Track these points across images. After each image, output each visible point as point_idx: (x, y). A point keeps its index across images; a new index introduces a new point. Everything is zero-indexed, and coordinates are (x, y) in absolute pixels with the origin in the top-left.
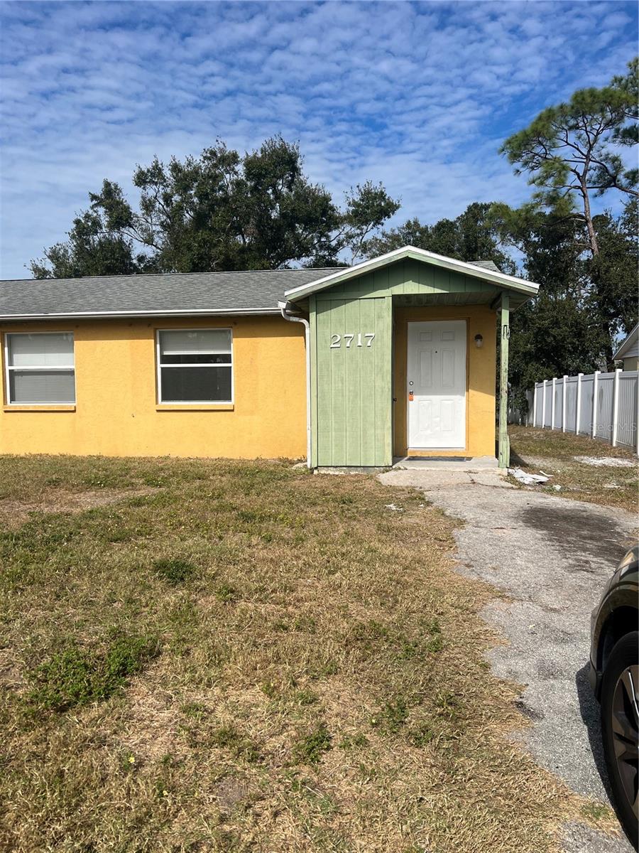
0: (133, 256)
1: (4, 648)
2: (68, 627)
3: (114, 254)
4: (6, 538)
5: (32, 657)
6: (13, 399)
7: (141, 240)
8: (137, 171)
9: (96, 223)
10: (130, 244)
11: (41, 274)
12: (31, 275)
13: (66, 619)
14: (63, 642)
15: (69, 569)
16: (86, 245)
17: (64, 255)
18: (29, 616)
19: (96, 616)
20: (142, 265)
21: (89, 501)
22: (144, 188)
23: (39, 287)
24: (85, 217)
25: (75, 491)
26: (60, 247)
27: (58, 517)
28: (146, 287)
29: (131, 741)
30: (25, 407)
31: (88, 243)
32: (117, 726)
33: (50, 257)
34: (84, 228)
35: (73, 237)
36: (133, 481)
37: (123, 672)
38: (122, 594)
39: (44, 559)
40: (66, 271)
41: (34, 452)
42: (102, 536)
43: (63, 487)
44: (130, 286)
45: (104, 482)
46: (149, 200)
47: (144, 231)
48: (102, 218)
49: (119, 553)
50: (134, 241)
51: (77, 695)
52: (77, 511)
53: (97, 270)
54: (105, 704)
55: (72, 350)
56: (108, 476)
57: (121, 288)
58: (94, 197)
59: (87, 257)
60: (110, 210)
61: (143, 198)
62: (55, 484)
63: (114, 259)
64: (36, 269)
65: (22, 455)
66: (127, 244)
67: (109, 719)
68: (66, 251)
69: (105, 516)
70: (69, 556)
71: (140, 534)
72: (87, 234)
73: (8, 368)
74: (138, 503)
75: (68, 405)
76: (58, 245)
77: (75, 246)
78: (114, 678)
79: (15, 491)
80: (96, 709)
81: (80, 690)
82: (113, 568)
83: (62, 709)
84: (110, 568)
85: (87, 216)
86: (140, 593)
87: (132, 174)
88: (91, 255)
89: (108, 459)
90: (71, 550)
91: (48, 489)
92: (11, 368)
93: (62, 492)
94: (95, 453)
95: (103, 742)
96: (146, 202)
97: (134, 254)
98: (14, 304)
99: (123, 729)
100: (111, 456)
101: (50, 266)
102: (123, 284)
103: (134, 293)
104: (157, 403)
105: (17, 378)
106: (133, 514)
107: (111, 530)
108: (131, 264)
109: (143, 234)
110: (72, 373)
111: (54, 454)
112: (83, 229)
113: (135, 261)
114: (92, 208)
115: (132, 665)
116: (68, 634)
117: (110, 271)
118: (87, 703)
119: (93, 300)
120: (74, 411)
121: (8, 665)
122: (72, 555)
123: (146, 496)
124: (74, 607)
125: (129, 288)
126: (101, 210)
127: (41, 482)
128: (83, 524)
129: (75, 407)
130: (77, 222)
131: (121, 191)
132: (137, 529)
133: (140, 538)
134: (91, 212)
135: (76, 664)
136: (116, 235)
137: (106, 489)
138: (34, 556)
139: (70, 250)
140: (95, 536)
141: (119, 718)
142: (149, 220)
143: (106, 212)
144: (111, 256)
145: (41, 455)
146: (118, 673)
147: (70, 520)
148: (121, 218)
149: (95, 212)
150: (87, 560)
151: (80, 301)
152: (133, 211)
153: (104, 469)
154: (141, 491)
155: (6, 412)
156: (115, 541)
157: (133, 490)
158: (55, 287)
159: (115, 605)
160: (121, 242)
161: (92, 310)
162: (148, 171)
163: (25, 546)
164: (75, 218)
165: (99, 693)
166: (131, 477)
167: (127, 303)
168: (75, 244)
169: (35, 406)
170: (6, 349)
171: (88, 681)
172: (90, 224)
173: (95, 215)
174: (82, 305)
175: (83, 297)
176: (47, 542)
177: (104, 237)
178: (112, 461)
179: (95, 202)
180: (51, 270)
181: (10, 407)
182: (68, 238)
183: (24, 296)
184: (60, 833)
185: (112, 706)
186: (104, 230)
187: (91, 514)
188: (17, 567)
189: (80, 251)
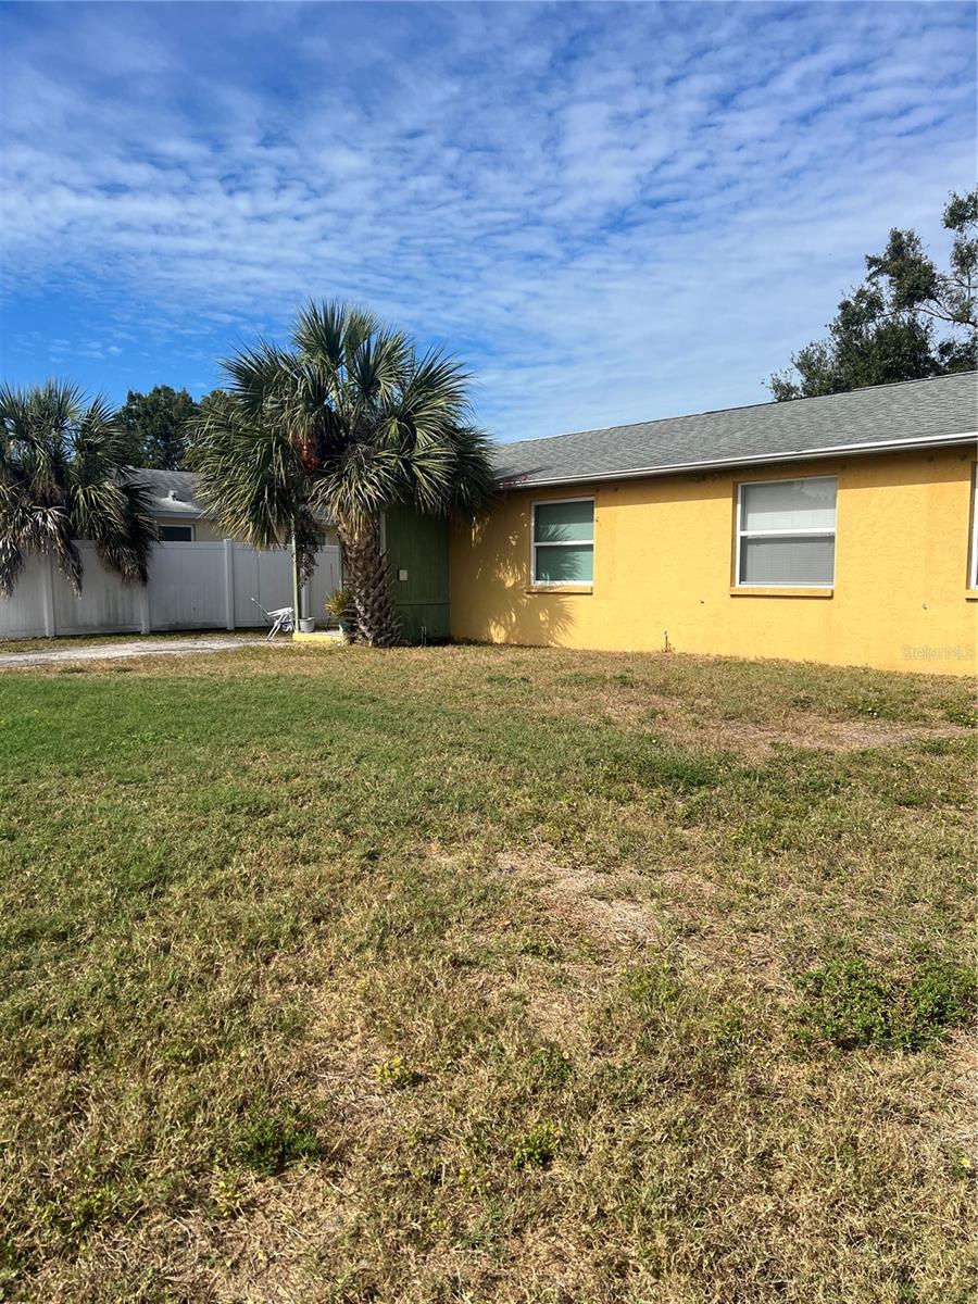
0: (931, 347)
1: (757, 931)
2: (845, 923)
3: (899, 347)
4: (747, 775)
5: (798, 955)
6: (743, 578)
7: (949, 317)
8: (950, 203)
9: (875, 303)
10: (927, 327)
11: (785, 393)
12: (770, 397)
13: (843, 910)
14: (841, 944)
15: (840, 836)
16: (856, 339)
17: (819, 360)
18: (788, 893)
19: (887, 917)
20: (947, 359)
21: (856, 737)
22: (961, 230)
23: (788, 413)
24: (858, 296)
25: (834, 719)
26: (815, 348)
27: (814, 755)
28: (960, 394)
29: (959, 1131)
30: (760, 589)
31: (859, 335)
32: (935, 1099)
33: (798, 366)
34: (855, 314)
35: (836, 330)
36: (926, 711)
37: (939, 1017)
38: (929, 891)
39: (801, 815)
40: (821, 384)
41: (768, 656)
42: (886, 794)
43: (815, 711)
44: (933, 395)
45: (878, 709)
46: (968, 248)
47: (953, 301)
48: (884, 292)
49: (914, 826)
50: (936, 321)
51: (868, 1030)
52: (842, 749)
53: (869, 376)
54: (912, 1059)
55: (833, 505)
56: (884, 701)
57: (916, 400)
58: (873, 262)
59: (855, 357)
60: (899, 276)
61: (957, 246)
62: (804, 704)
63: (899, 355)
64: (778, 387)
65: (752, 659)
66: (923, 327)
67: (921, 1084)
68: (823, 353)
69: (886, 763)
70: (839, 817)
71: (946, 799)
72: (858, 323)
73: (740, 534)
74: (938, 749)
75: (822, 588)
76: (812, 345)
77: (837, 343)
78: (925, 1022)
79: (748, 710)
80: (900, 1063)
81: (874, 1025)
82: (910, 848)
83: (847, 1045)
84: (902, 847)
85: (861, 294)
86: (959, 898)
87: (941, 210)
88: (861, 354)
89: (879, 674)
90: (841, 808)
91: (793, 711)
92: (744, 534)
93: (813, 718)
94: (859, 662)
95: (912, 1118)
96: (961, 252)
97: (933, 345)
98: (752, 440)
99: (944, 1108)
100: (886, 669)
101: (797, 379)
102: (919, 395)
103: (938, 407)
104: (968, 587)
105: (751, 548)
106: (932, 767)
107: (898, 787)
108: (927, 360)
109: (952, 307)
110: (830, 539)
111: (797, 661)
112: (851, 317)
113: (934, 355)
114: (869, 279)
115: (955, 1010)
116: (847, 935)
117: (892, 375)
118: (885, 1048)
119: (871, 425)
120: (831, 598)
121: (764, 957)
122: (843, 817)
123: (950, 739)
124: (852, 896)
125: (930, 400)
126: (884, 280)
127: (783, 700)
128: (853, 772)
129: (832, 591)
130: (845, 306)
131: (918, 243)
132: (939, 792)
133: (946, 806)
134: (867, 286)
135: (863, 982)
136: (905, 316)
137: (881, 721)
138: (788, 807)
139: (829, 352)
140: (875, 792)
141: (938, 1088)
142: (966, 282)
143: (891, 281)
144: (894, 351)
145: (777, 661)
146: (931, 1018)
147: (833, 762)
148: (918, 287)
149: (874, 284)
150: (867, 829)
151: (850, 428)
152: (937, 272)
153: (876, 690)
154: (940, 731)
155: (732, 596)
156: (908, 805)
157: (925, 726)
158: (811, 410)
159: (916, 906)
160: (913, 326)
161: (870, 440)
162: (970, 198)
163: (773, 792)
164: (840, 300)
165: (903, 1039)
166: (922, 706)
167: (927, 424)
168: (838, 340)
169: (775, 589)
170: (739, 506)
171: (884, 1015)
172: (864, 305)
173: (873, 289)
174: (854, 434)
175: (854, 421)
176: (805, 789)
177: (885, 322)
178: (888, 677)
179: (874, 269)
180: (799, 385)
181: (739, 589)
182: (828, 331)
183: (768, 428)
184: (859, 1231)
185: (925, 1068)
186: (886, 311)
187: (864, 758)
188: (765, 820)
189: (846, 351)
